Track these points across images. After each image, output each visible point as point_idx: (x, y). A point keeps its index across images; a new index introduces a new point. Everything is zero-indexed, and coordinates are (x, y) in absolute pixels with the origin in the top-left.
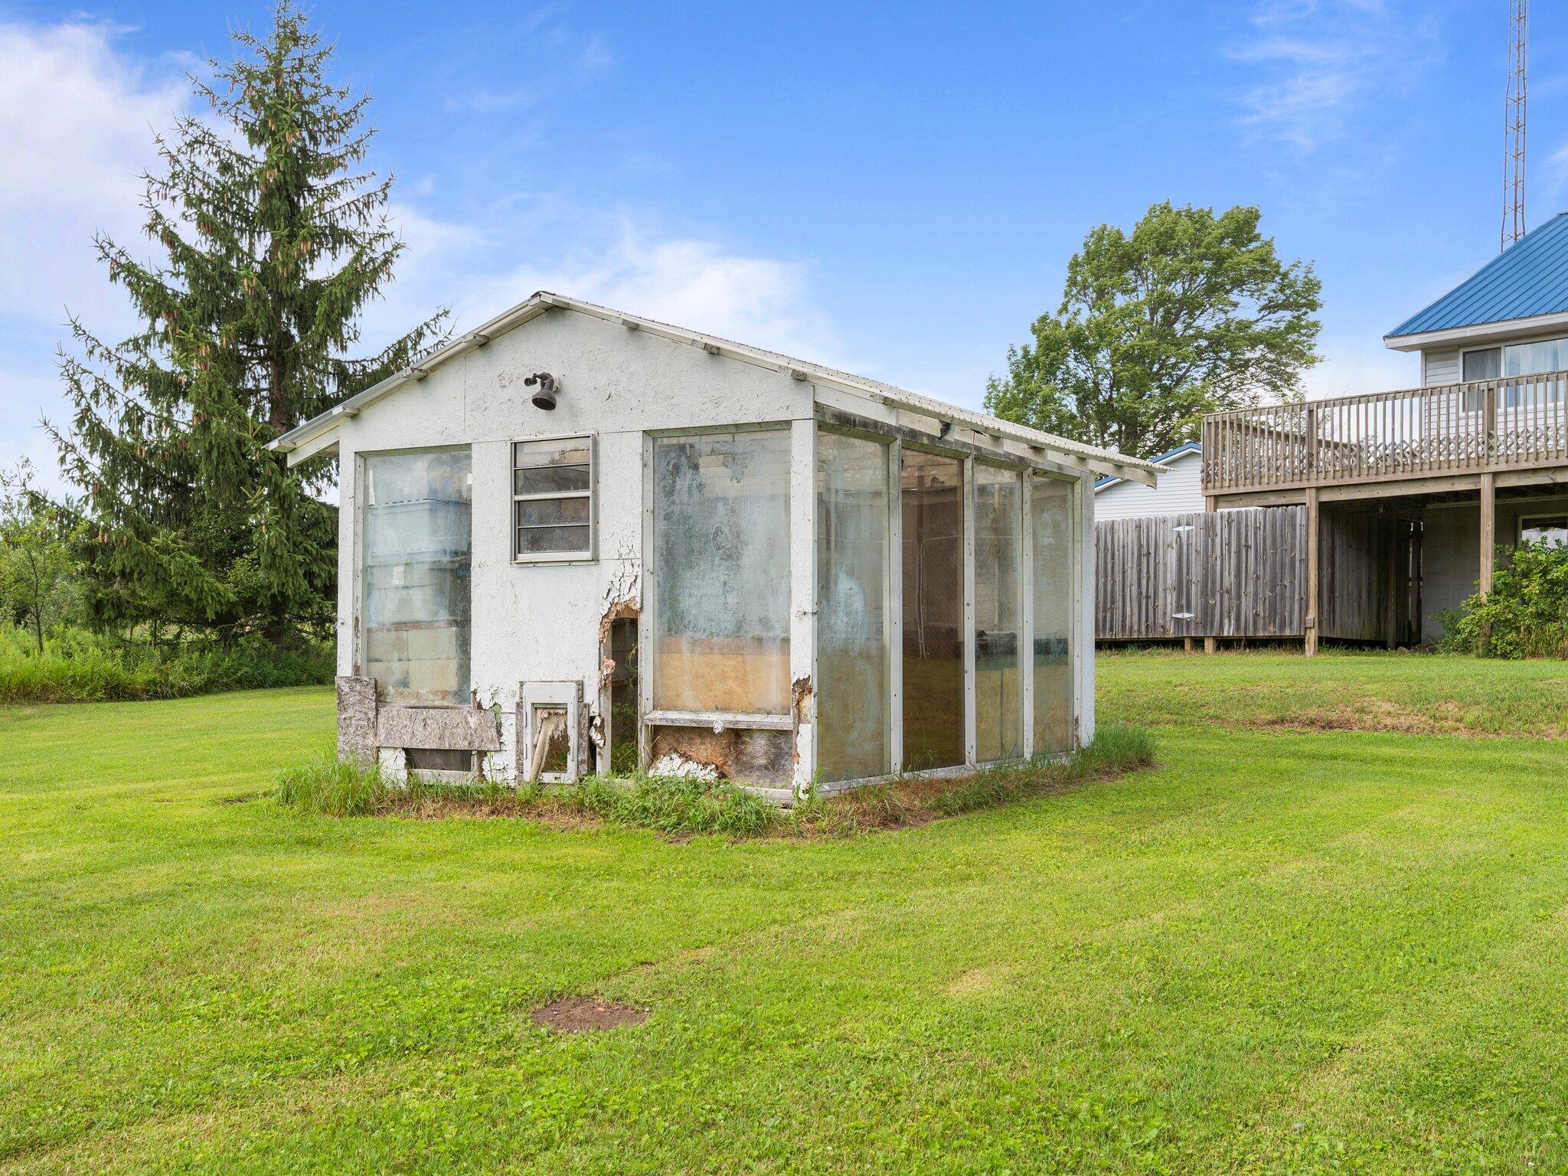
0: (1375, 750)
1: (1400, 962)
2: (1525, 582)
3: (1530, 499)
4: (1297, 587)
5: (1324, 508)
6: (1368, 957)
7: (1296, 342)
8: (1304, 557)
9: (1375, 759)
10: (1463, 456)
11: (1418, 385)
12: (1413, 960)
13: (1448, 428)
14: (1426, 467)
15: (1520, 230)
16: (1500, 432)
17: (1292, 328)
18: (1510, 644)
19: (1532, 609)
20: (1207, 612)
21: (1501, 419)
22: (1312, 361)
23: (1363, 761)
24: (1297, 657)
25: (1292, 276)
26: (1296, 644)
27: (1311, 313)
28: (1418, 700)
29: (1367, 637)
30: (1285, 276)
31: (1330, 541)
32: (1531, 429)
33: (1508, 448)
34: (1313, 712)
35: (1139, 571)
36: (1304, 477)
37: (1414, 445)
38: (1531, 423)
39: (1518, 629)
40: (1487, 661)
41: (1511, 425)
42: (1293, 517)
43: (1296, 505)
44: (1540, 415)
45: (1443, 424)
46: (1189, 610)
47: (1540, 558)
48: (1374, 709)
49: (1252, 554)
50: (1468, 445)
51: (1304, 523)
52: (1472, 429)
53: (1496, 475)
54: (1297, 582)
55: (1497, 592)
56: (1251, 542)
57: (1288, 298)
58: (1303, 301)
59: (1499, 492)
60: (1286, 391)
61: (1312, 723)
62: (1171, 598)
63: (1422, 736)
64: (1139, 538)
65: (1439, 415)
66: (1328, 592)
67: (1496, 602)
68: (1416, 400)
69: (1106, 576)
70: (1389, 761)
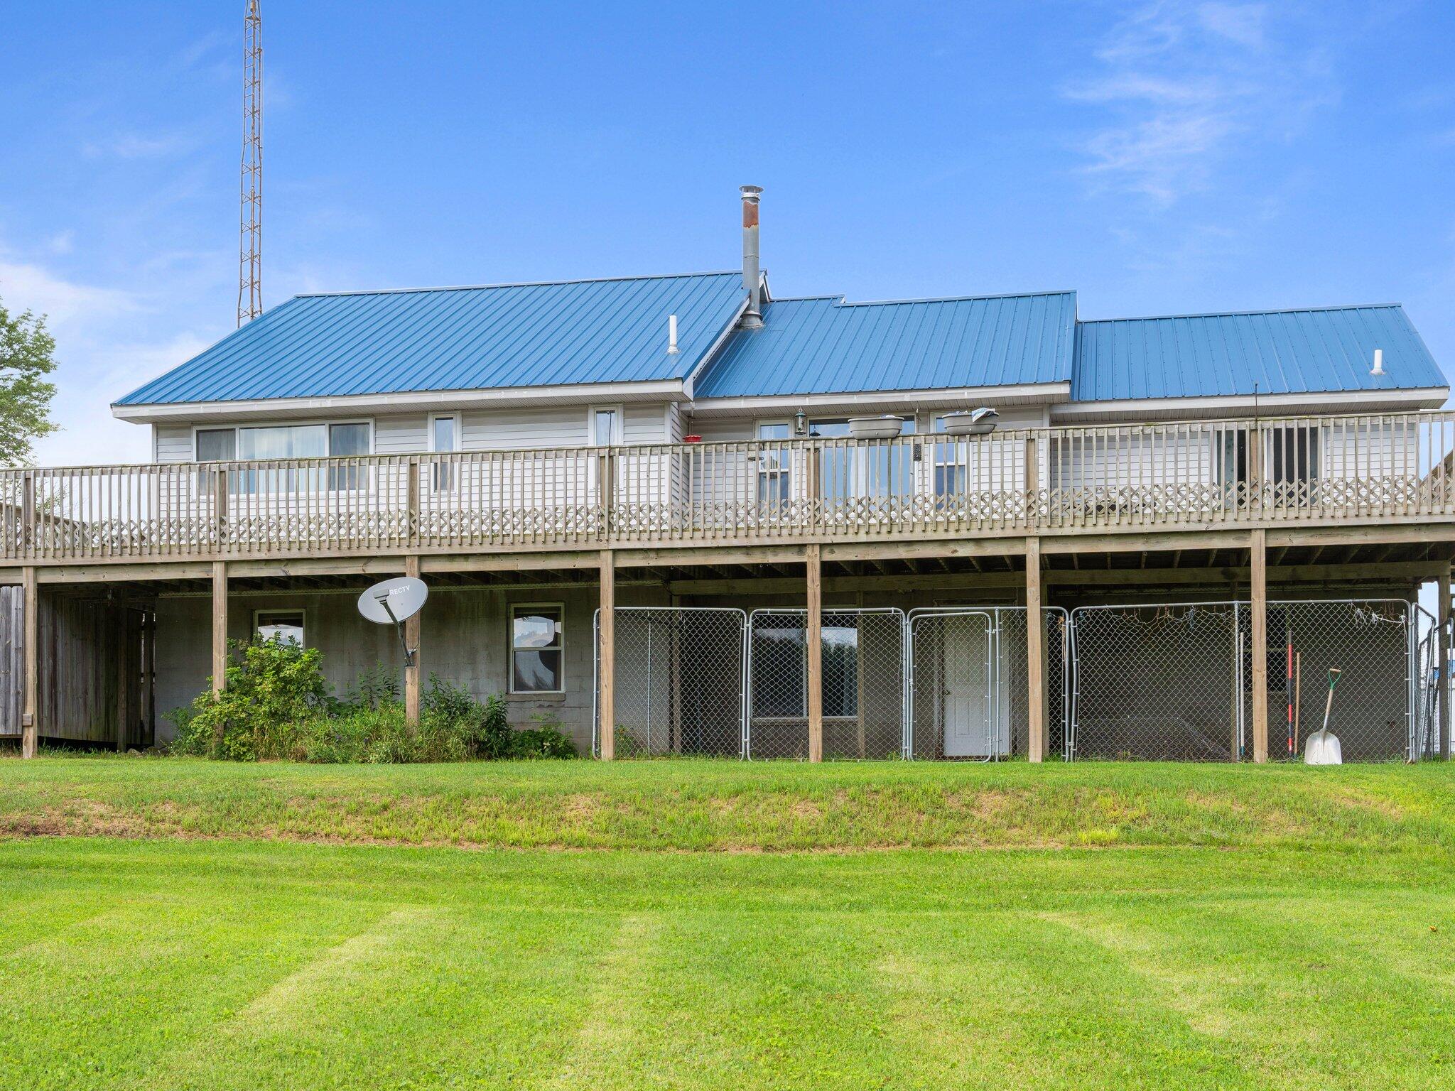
0: (82, 857)
1: (62, 1073)
2: (258, 680)
3: (266, 593)
4: (13, 679)
5: (43, 590)
6: (26, 1072)
7: (26, 405)
8: (20, 645)
9: (81, 867)
10: (194, 542)
11: (147, 458)
12: (78, 1072)
13: (179, 510)
14: (156, 551)
15: (257, 308)
16: (233, 520)
17: (21, 388)
18: (244, 745)
19: (265, 708)
21: (233, 506)
22: (45, 429)
23: (68, 868)
24: (13, 759)
25: (21, 328)
26: (12, 744)
27: (43, 375)
28: (136, 801)
29: (94, 738)
30: (12, 328)
31: (51, 628)
32: (264, 518)
33: (240, 536)
34: (16, 817)
36: (21, 554)
37: (143, 526)
38: (263, 512)
39: (251, 729)
40: (219, 764)
41: (243, 513)
42: (8, 599)
43: (12, 585)
44: (273, 505)
45: (174, 507)
47: (273, 654)
48: (85, 811)
50: (199, 530)
51: (20, 606)
52: (203, 514)
53: (228, 564)
54: (12, 674)
55: (230, 689)
57: (16, 354)
58: (34, 359)
59: (233, 583)
60: (15, 461)
61: (15, 829)
63: (137, 841)
65: (169, 496)
66: (49, 688)
67: (229, 700)
68: (144, 476)
70: (98, 867)
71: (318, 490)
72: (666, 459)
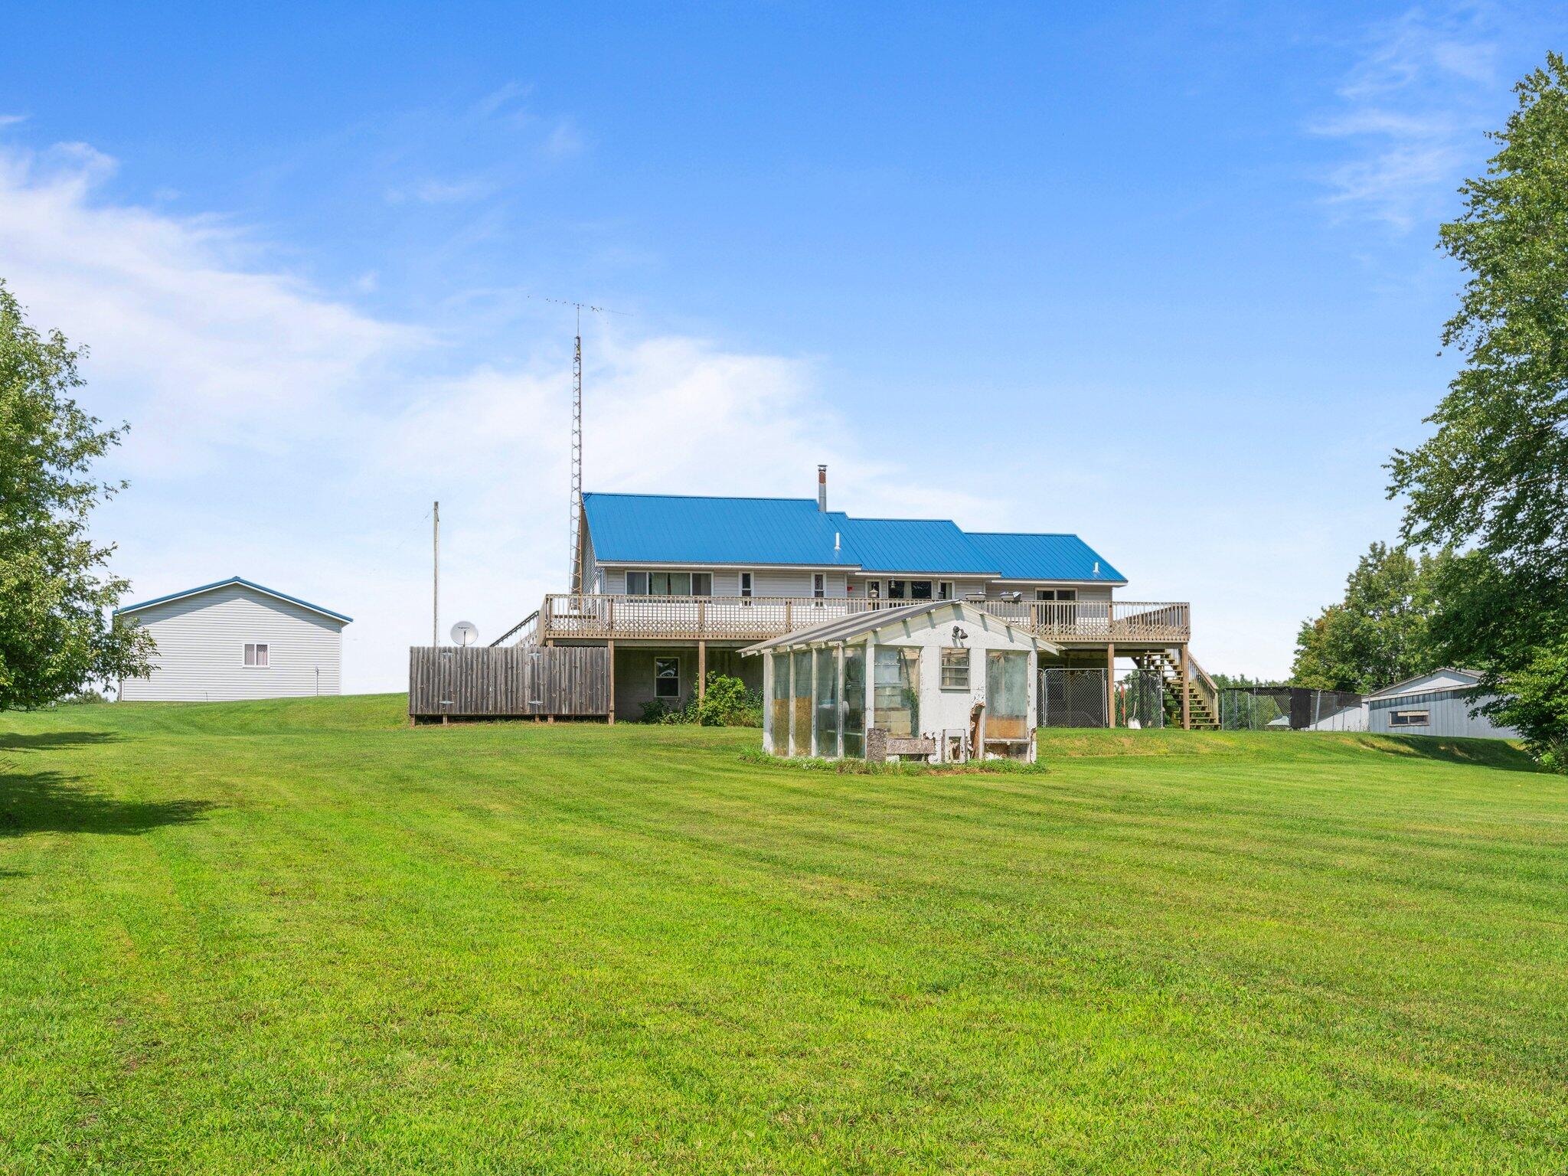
4: (605, 689)
8: (607, 674)
10: (692, 631)
14: (674, 634)
16: (708, 622)
20: (551, 700)
26: (605, 719)
35: (506, 677)
36: (609, 635)
43: (603, 647)
46: (539, 700)
49: (578, 670)
51: (607, 656)
53: (705, 641)
54: (605, 687)
56: (578, 665)
62: (528, 692)
64: (506, 658)
69: (483, 678)
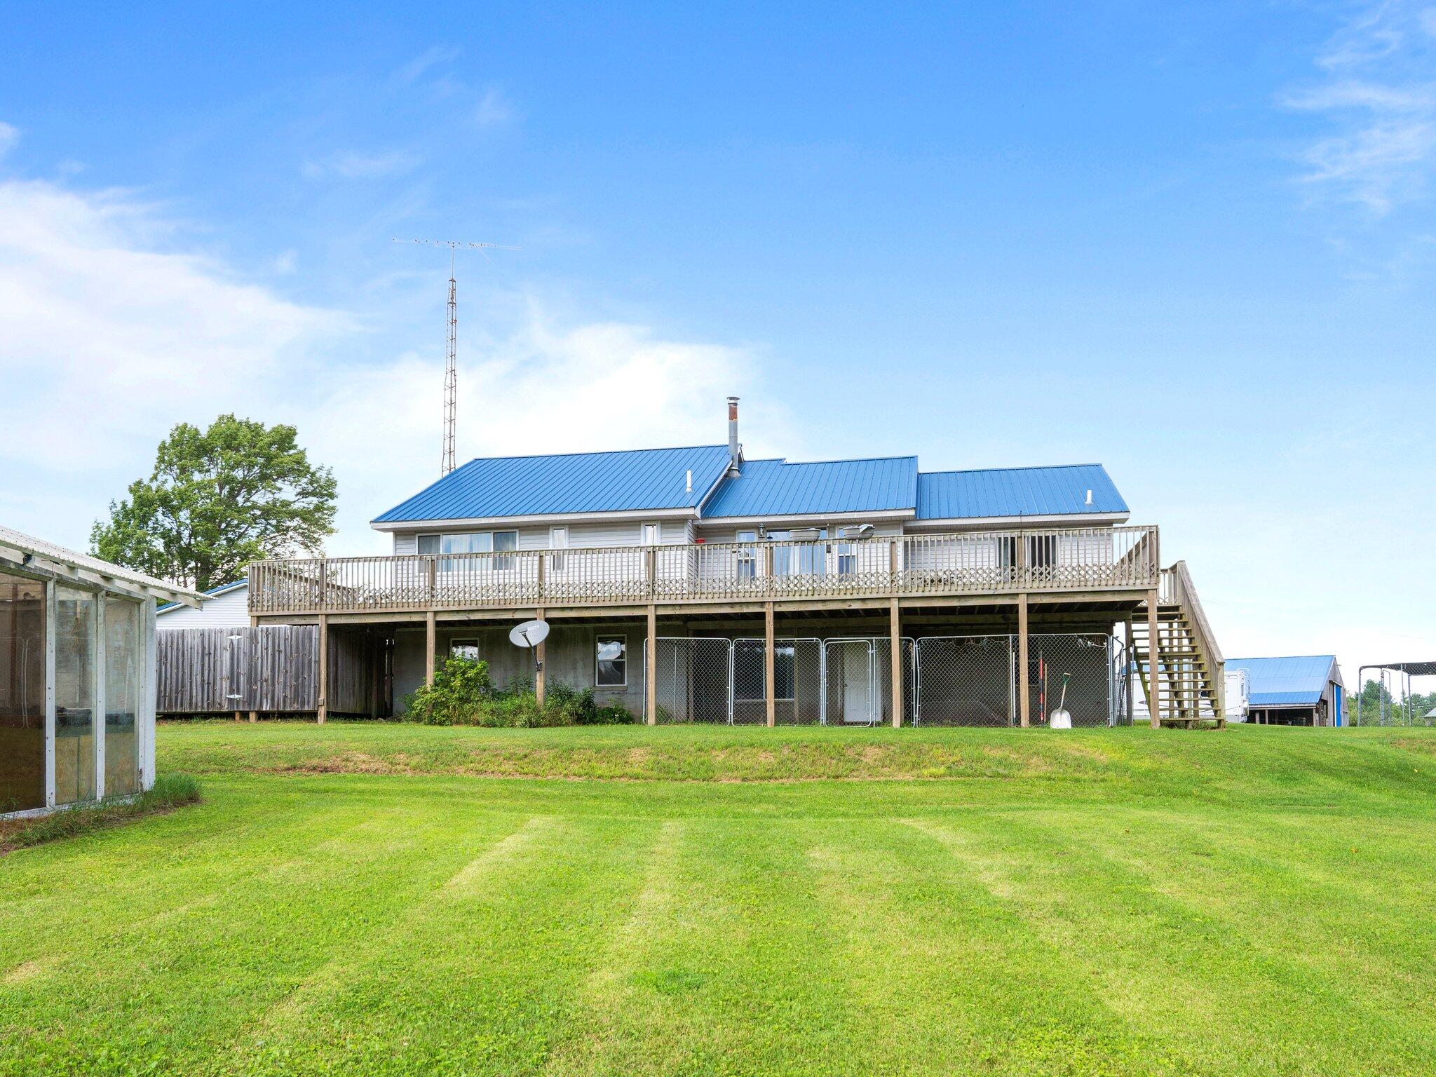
0: (353, 785)
1: (345, 924)
2: (452, 679)
3: (457, 629)
4: (313, 679)
5: (331, 628)
6: (325, 923)
7: (321, 518)
8: (317, 659)
9: (353, 791)
10: (417, 600)
11: (391, 553)
12: (354, 922)
13: (408, 582)
14: (395, 605)
15: (453, 466)
16: (438, 587)
17: (318, 508)
18: (444, 716)
19: (456, 695)
20: (251, 695)
21: (439, 579)
22: (331, 531)
23: (345, 793)
24: (312, 725)
25: (318, 475)
26: (312, 716)
27: (330, 501)
28: (383, 752)
29: (358, 711)
30: (313, 474)
31: (334, 649)
32: (456, 586)
33: (443, 597)
34: (315, 762)
35: (203, 666)
36: (318, 607)
37: (388, 591)
38: (456, 582)
39: (448, 707)
40: (430, 727)
41: (444, 583)
42: (310, 633)
43: (313, 625)
44: (461, 578)
45: (405, 580)
46: (238, 693)
47: (461, 664)
48: (354, 759)
49: (282, 655)
50: (420, 593)
51: (317, 637)
52: (422, 583)
53: (436, 613)
54: (313, 676)
55: (436, 684)
56: (282, 648)
57: (315, 489)
58: (325, 492)
59: (438, 624)
60: (314, 549)
61: (314, 769)
62: (226, 684)
63: (384, 775)
64: (203, 642)
65: (402, 573)
66: (334, 683)
67: (436, 691)
68: (388, 563)
69: (178, 668)
70: (361, 792)
71: (487, 569)
72: (685, 553)
